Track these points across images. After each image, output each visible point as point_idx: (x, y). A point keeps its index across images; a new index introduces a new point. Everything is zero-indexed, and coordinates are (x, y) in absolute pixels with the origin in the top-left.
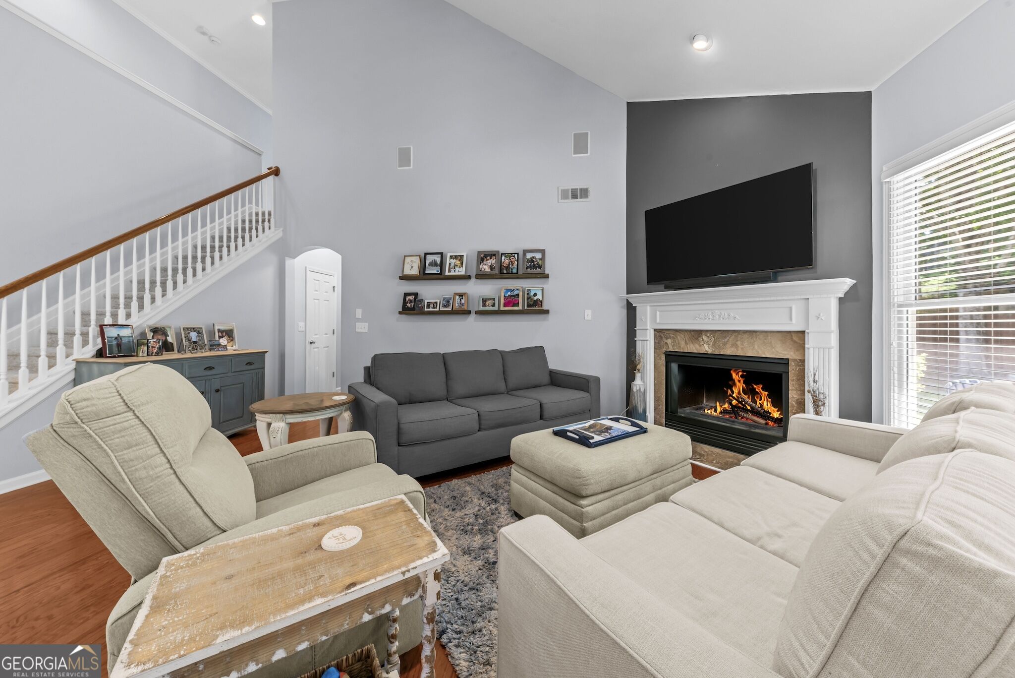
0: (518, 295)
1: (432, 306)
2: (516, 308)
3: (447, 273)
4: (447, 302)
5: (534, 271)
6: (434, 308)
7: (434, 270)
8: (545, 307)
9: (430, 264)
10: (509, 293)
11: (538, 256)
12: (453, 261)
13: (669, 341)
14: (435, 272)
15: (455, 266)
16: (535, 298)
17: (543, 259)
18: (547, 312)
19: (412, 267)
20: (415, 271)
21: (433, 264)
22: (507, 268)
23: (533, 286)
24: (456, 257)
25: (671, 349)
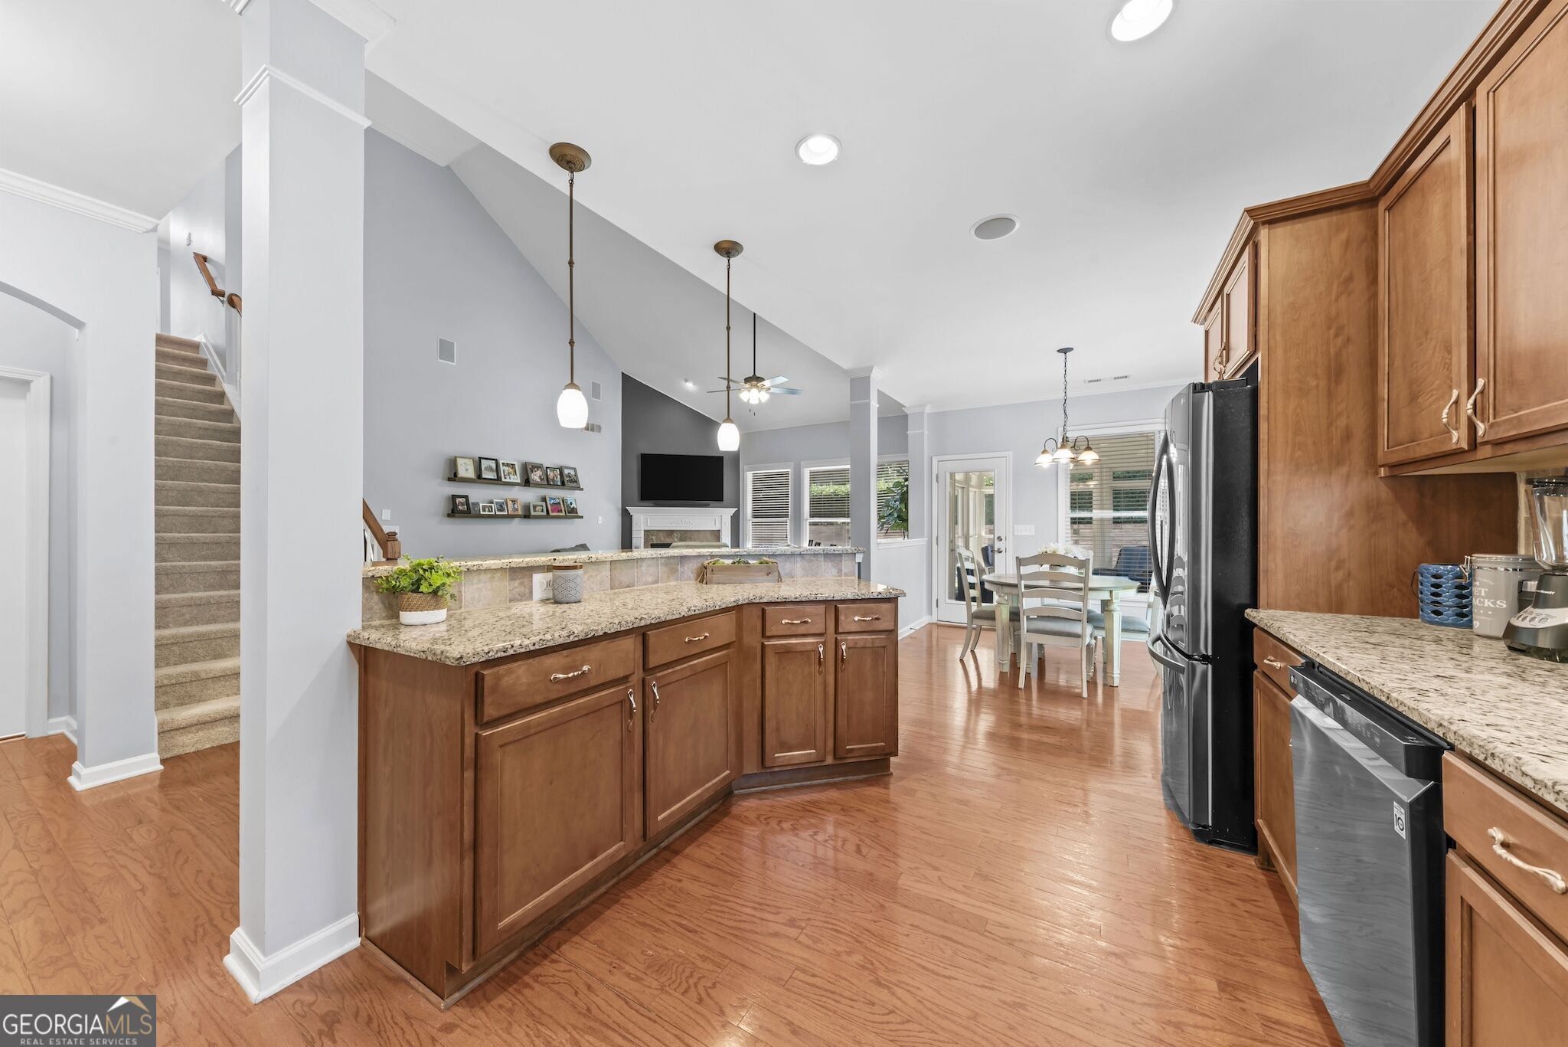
0: (559, 503)
1: (487, 509)
2: (560, 514)
3: (503, 480)
4: (501, 508)
5: (572, 485)
6: (489, 511)
7: (492, 475)
8: (580, 514)
9: (486, 468)
10: (552, 501)
11: (573, 473)
12: (507, 468)
13: (654, 537)
14: (493, 477)
15: (509, 474)
16: (572, 506)
17: (576, 475)
18: (582, 517)
19: (467, 470)
20: (471, 474)
21: (490, 469)
22: (553, 480)
23: (569, 496)
24: (508, 465)
25: (655, 542)
